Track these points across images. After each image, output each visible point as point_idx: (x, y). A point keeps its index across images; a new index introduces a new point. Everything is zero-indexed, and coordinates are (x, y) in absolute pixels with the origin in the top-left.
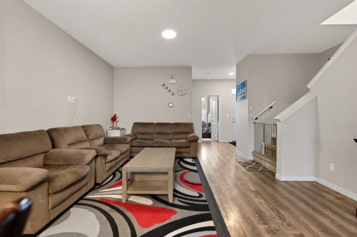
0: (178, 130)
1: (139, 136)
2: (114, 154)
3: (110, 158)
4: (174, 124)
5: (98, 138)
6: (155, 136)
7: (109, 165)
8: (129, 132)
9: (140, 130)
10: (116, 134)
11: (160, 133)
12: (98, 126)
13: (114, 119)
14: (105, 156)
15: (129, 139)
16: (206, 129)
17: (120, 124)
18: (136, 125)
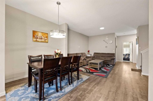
0: (109, 55)
1: (95, 57)
2: (88, 60)
3: (87, 60)
4: (107, 53)
5: (84, 56)
6: (100, 57)
7: (87, 62)
8: (93, 55)
9: (96, 55)
10: (89, 56)
11: (102, 56)
12: (85, 53)
13: (89, 51)
14: (86, 60)
15: (92, 57)
16: (127, 56)
17: (90, 53)
18: (95, 53)
